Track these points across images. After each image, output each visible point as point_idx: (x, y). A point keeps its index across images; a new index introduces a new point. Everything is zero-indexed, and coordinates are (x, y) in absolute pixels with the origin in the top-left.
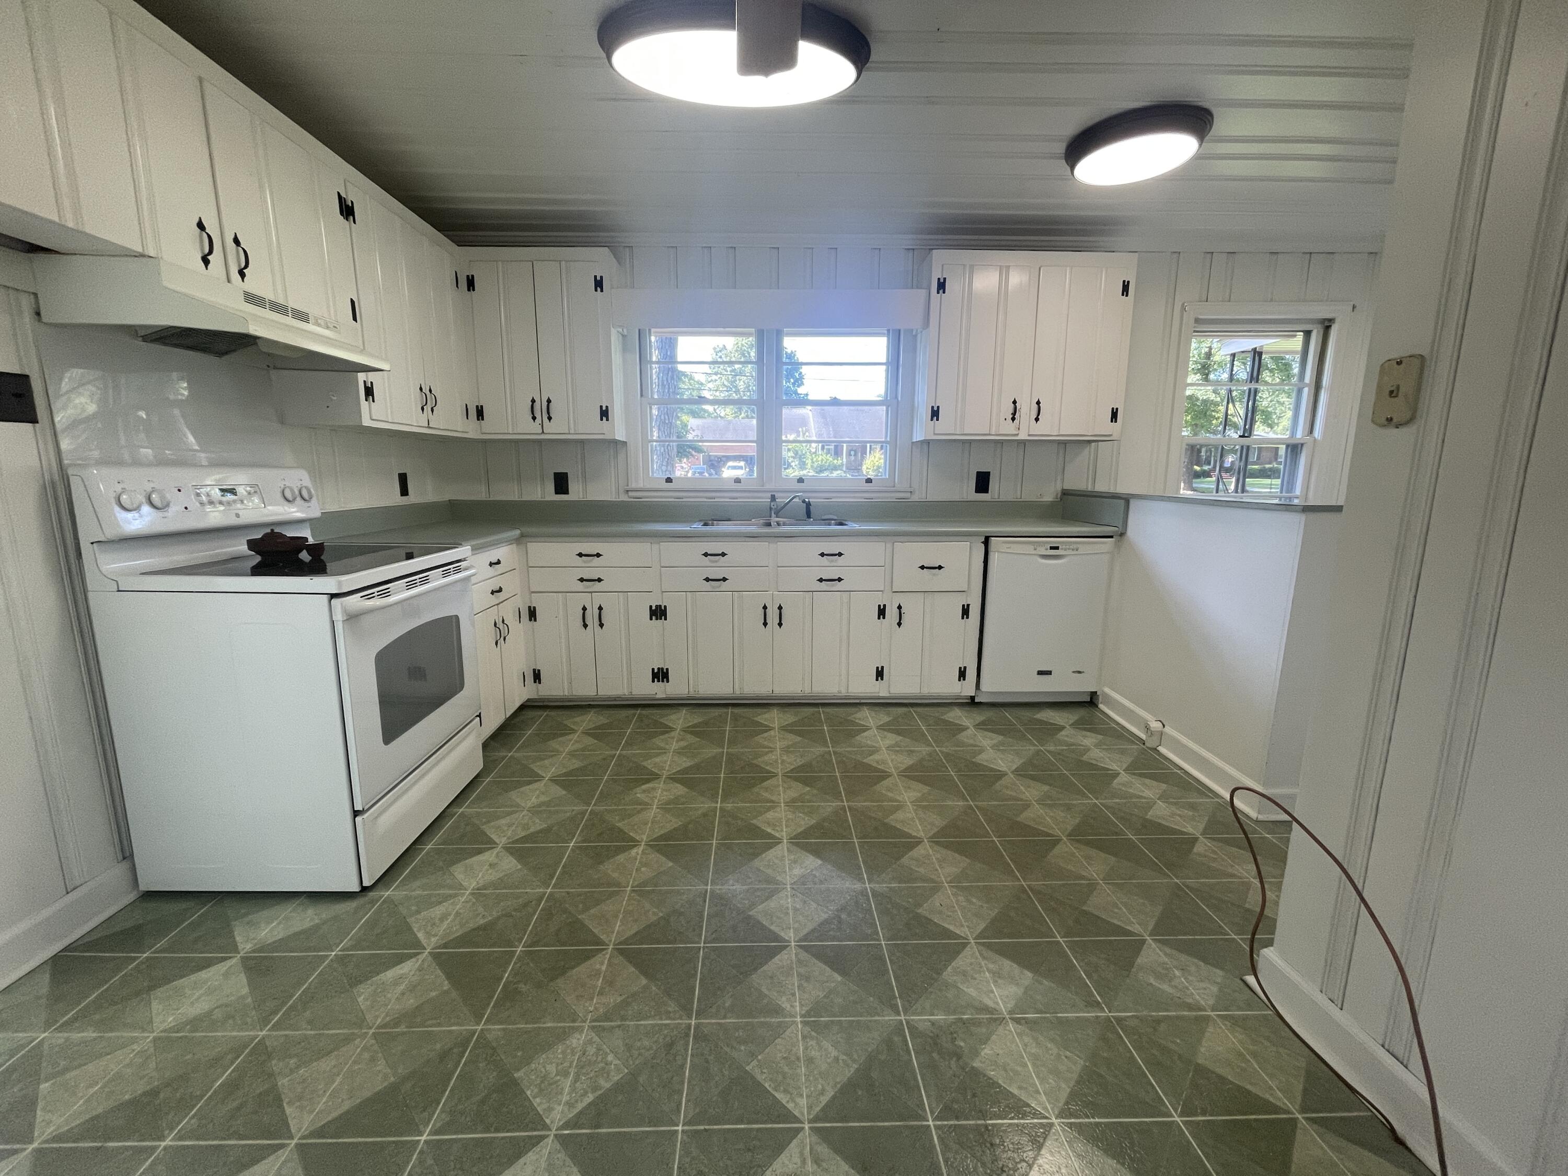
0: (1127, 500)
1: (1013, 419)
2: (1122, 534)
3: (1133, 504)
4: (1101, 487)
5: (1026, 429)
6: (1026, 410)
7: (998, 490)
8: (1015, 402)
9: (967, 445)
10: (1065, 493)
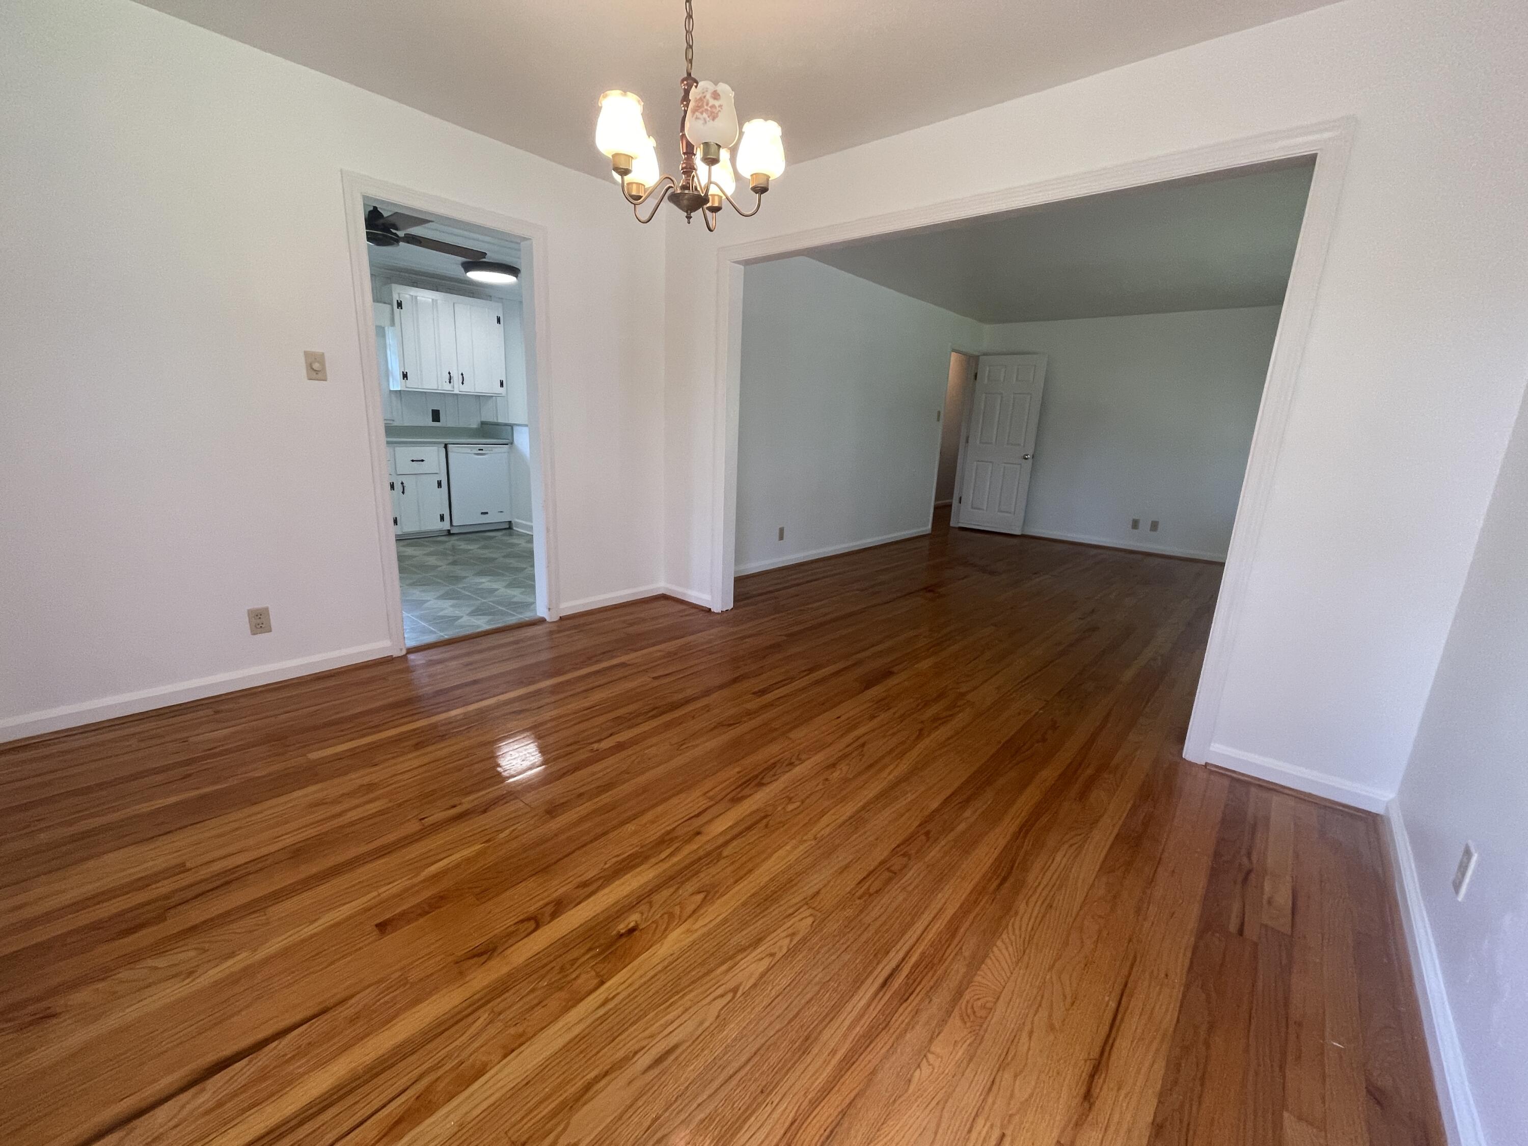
0: (512, 426)
1: (450, 382)
2: (512, 443)
3: (515, 428)
4: (500, 420)
5: (458, 388)
6: (456, 379)
7: (445, 421)
8: (449, 373)
9: (425, 395)
10: (483, 423)
